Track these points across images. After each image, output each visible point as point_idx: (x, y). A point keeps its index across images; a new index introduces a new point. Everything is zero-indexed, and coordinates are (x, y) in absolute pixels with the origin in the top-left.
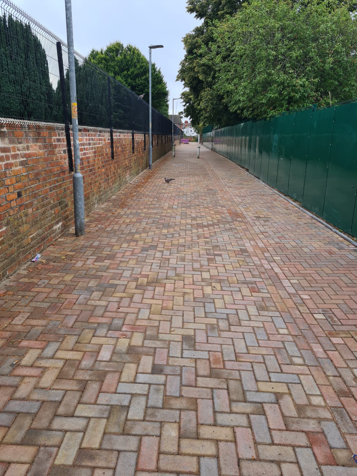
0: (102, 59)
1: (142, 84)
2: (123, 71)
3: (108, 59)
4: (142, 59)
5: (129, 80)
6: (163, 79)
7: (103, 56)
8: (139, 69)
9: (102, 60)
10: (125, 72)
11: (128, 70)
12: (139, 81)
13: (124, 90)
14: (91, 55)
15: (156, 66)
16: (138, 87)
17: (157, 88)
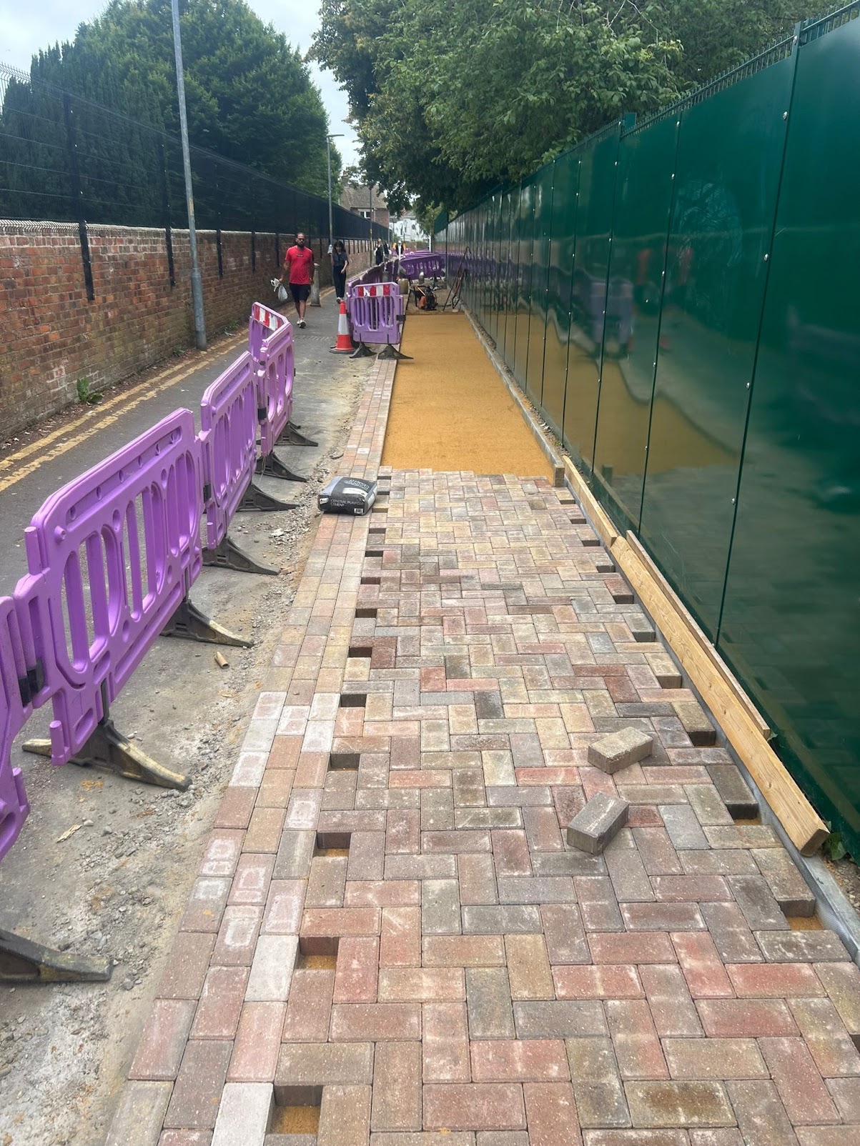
0: (139, 21)
1: (248, 91)
2: (199, 56)
3: (155, 22)
4: (249, 22)
5: (216, 82)
6: (311, 80)
7: (144, 14)
8: (240, 49)
9: (138, 25)
10: (204, 60)
11: (211, 52)
12: (241, 83)
13: (202, 111)
14: (109, 12)
15: (287, 43)
16: (238, 103)
17: (294, 104)
